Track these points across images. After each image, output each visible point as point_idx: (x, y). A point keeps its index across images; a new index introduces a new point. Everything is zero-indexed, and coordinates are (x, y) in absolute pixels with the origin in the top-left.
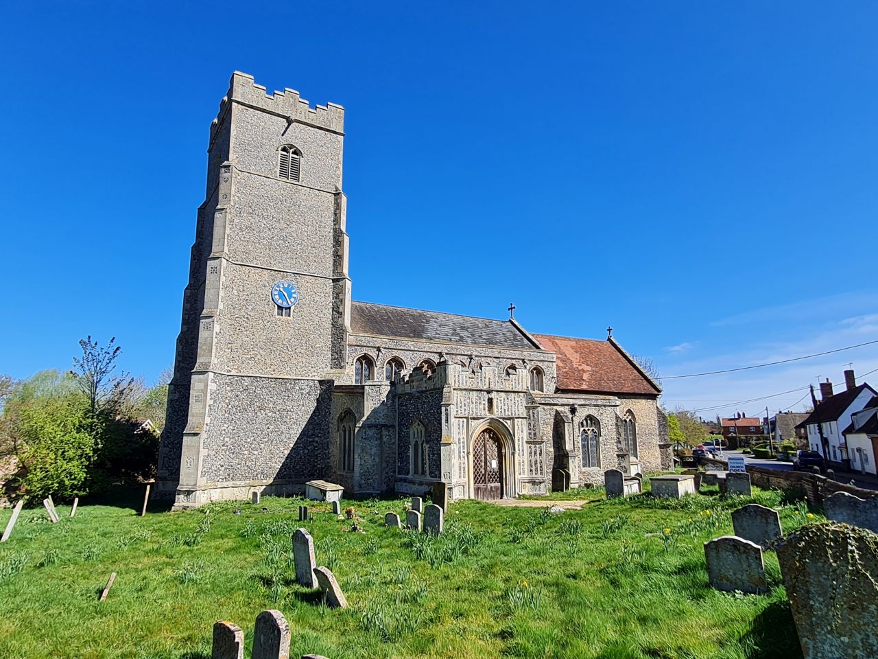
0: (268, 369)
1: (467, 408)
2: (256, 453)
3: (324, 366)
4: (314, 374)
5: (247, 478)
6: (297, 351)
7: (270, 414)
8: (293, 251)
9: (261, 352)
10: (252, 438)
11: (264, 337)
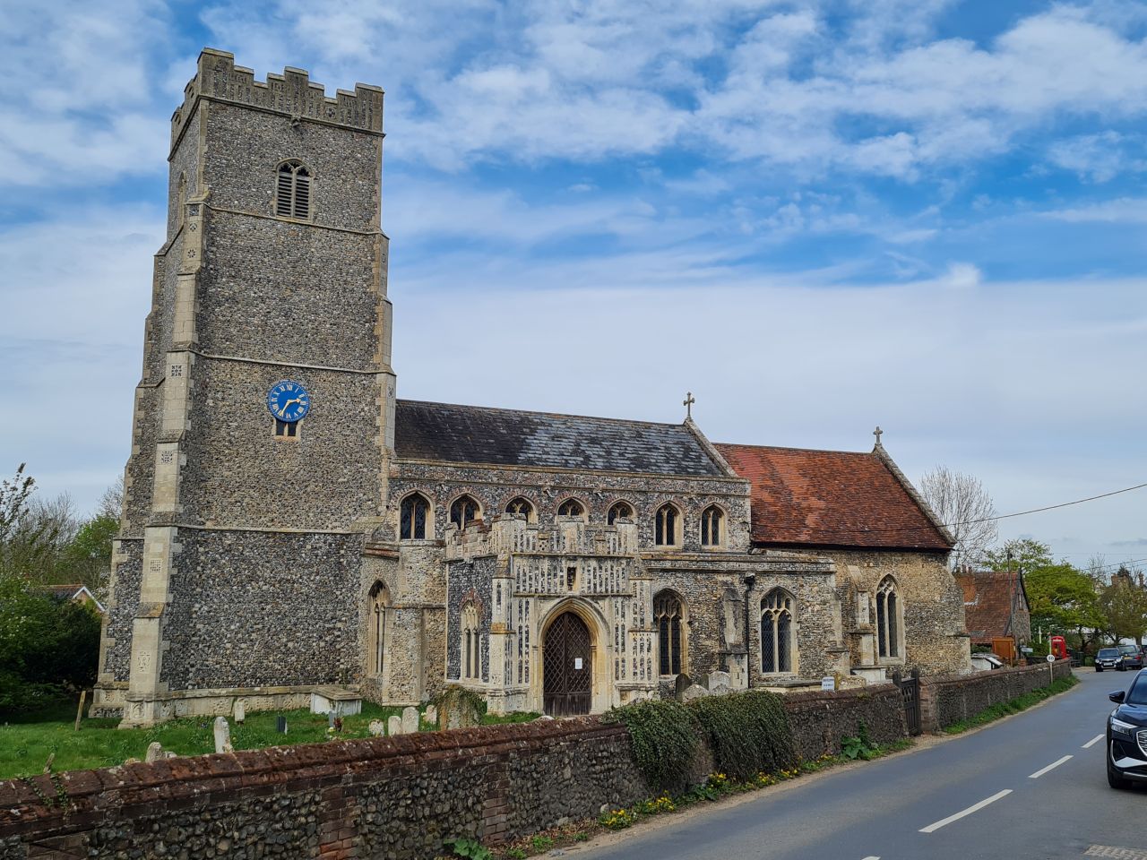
0: (262, 519)
1: (533, 582)
2: (243, 646)
3: (350, 511)
4: (334, 524)
5: (228, 684)
6: (309, 489)
7: (264, 588)
8: (302, 333)
9: (252, 492)
10: (238, 624)
11: (256, 470)
